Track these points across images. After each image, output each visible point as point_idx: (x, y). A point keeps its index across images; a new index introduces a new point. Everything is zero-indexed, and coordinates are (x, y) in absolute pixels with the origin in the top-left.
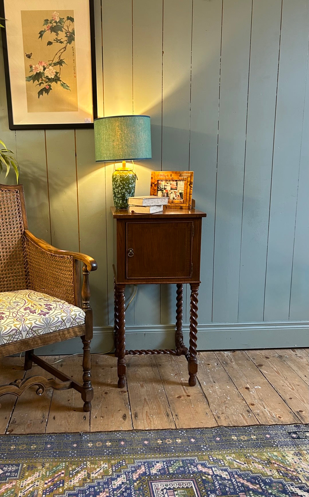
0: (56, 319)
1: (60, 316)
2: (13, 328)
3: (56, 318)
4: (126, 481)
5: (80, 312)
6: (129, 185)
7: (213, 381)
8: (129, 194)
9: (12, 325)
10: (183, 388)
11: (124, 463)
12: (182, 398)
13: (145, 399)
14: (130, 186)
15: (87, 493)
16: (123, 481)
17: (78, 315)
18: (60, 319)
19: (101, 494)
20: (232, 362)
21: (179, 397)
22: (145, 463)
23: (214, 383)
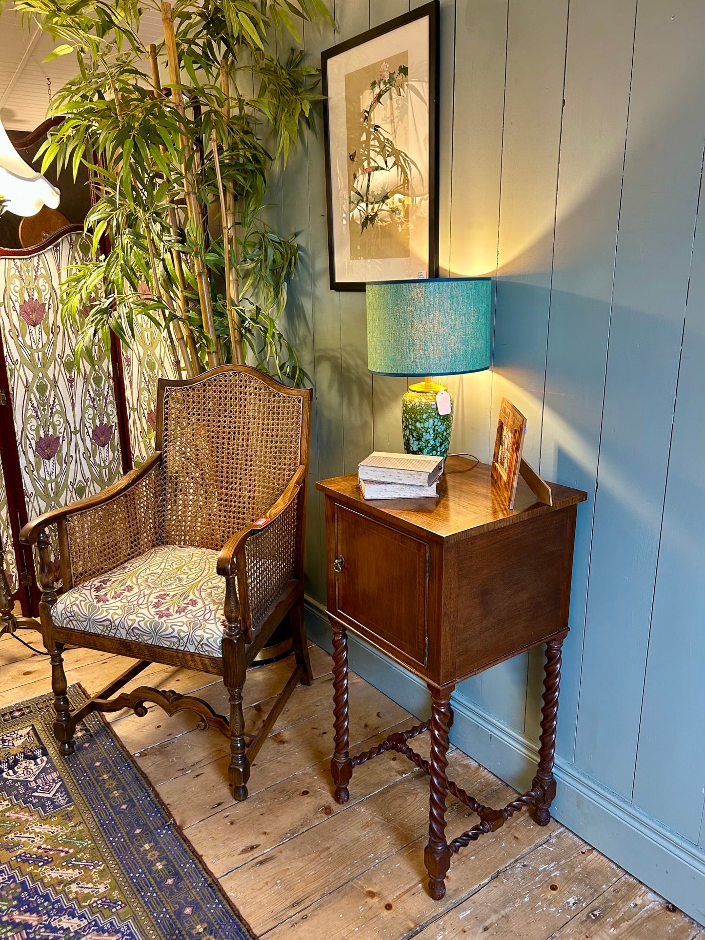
0: (170, 630)
1: (177, 628)
2: (109, 617)
3: (170, 628)
4: (72, 931)
5: (211, 636)
6: (415, 422)
7: (492, 924)
8: (417, 442)
9: (111, 612)
10: (416, 885)
11: (119, 907)
12: (376, 899)
13: (328, 848)
14: (418, 425)
15: (31, 899)
16: (71, 928)
17: (205, 639)
18: (175, 634)
19: (35, 915)
20: (615, 925)
21: (372, 895)
22: (131, 934)
23: (481, 930)
